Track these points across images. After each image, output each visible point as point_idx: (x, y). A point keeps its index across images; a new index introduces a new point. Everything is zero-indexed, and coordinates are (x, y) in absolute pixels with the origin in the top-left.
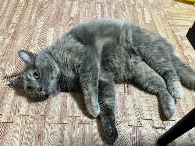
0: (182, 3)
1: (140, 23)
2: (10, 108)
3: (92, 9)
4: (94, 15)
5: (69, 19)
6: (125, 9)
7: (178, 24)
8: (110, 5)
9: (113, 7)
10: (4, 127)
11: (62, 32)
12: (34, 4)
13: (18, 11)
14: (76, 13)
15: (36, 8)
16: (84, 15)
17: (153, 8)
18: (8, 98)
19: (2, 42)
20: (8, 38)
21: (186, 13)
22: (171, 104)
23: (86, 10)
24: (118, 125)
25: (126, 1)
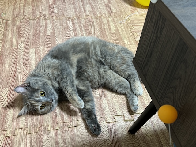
0: (141, 8)
1: (107, 34)
2: (12, 124)
3: (65, 25)
4: (68, 31)
5: (46, 38)
6: (93, 22)
7: (138, 30)
8: (80, 19)
9: (83, 21)
10: (10, 140)
11: (42, 51)
12: (13, 27)
14: (51, 31)
15: (15, 32)
16: (59, 32)
17: (116, 18)
18: (8, 116)
23: (60, 27)
25: (93, 13)
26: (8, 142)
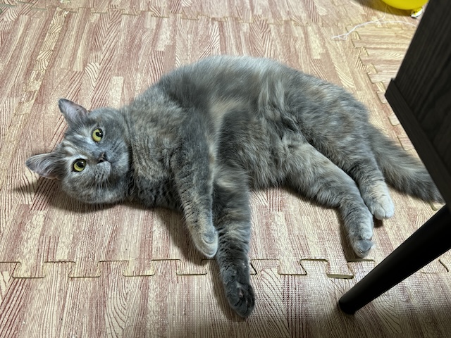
0: (387, 13)
1: (300, 60)
2: (37, 247)
4: (206, 45)
5: (153, 56)
6: (270, 31)
7: (378, 58)
8: (239, 23)
9: (245, 28)
10: (24, 287)
11: (140, 83)
12: (81, 27)
13: (48, 44)
14: (168, 42)
15: (85, 36)
16: (185, 46)
17: (326, 27)
18: (31, 226)
19: (17, 109)
20: (28, 101)
21: (394, 35)
22: (365, 227)
23: (189, 36)
24: (259, 274)
25: (270, 13)
26: (18, 293)
